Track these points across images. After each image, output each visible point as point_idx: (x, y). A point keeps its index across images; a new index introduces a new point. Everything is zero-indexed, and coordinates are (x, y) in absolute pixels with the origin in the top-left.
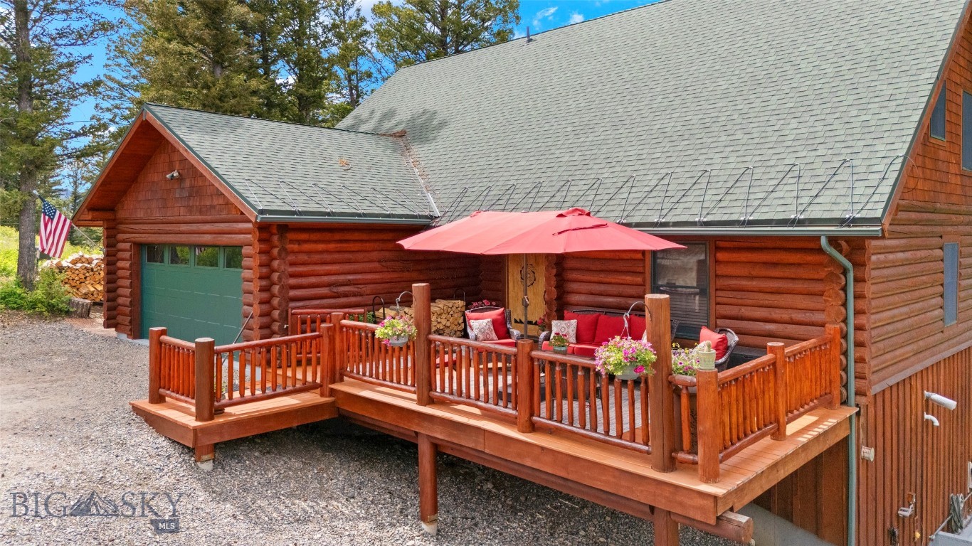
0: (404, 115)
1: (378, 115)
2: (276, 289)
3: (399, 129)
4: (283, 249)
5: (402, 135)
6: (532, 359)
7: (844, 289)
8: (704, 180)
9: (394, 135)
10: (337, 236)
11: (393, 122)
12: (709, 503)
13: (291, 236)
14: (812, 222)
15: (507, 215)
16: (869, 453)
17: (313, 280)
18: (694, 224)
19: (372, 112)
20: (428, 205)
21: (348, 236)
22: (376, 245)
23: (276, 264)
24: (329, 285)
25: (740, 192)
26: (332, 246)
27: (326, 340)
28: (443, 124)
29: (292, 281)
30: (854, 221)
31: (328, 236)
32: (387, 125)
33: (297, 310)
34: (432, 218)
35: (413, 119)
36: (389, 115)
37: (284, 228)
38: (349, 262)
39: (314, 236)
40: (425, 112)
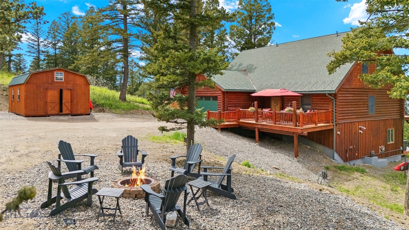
0: (244, 65)
1: (238, 64)
2: (226, 104)
3: (244, 69)
4: (227, 97)
5: (245, 71)
6: (276, 113)
7: (333, 103)
8: (310, 83)
9: (243, 71)
10: (236, 94)
11: (242, 67)
12: (301, 130)
13: (228, 94)
14: (326, 91)
15: (271, 90)
16: (339, 133)
17: (231, 103)
18: (306, 91)
19: (236, 64)
20: (254, 88)
21: (238, 94)
22: (243, 96)
23: (226, 99)
24: (234, 104)
25: (315, 86)
26: (235, 96)
27: (237, 113)
28: (255, 68)
29: (228, 103)
30: (331, 91)
31: (234, 94)
32: (240, 68)
33: (229, 108)
34: (255, 90)
35: (248, 66)
36: (241, 65)
37: (227, 92)
38: (238, 99)
39: (232, 94)
40: (250, 65)
